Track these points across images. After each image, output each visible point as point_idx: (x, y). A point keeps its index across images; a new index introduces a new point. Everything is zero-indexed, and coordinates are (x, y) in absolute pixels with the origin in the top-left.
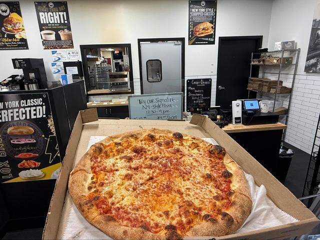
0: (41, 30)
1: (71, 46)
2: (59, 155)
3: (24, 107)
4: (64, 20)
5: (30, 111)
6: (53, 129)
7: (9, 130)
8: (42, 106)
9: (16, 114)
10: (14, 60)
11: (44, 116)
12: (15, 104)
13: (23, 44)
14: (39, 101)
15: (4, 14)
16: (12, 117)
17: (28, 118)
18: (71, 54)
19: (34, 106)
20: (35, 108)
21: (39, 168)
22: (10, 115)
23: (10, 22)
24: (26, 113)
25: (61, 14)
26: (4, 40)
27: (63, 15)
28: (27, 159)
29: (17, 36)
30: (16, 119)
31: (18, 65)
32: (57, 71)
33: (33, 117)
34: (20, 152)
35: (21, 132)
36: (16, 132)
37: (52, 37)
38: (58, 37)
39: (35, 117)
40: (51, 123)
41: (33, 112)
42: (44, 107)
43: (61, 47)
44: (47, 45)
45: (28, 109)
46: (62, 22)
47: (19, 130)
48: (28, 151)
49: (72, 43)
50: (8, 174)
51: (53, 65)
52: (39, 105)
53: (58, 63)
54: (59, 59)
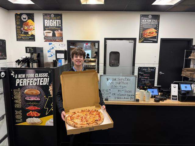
0: (44, 30)
1: (62, 40)
2: (52, 110)
3: (37, 78)
4: (59, 25)
5: (40, 80)
6: (51, 92)
7: (26, 91)
8: (47, 78)
9: (31, 82)
10: (26, 48)
11: (48, 84)
12: (32, 75)
13: (32, 38)
14: (46, 75)
15: (24, 20)
16: (29, 83)
17: (38, 84)
18: (61, 45)
19: (43, 77)
20: (43, 79)
21: (39, 117)
22: (28, 82)
23: (27, 25)
24: (37, 82)
25: (58, 21)
26: (22, 35)
27: (59, 22)
28: (32, 111)
29: (30, 33)
30: (31, 84)
31: (28, 51)
32: (50, 55)
33: (41, 84)
34: (29, 105)
35: (32, 93)
36: (29, 92)
37: (51, 35)
38: (54, 35)
39: (42, 84)
40: (51, 88)
41: (41, 81)
42: (48, 78)
43: (55, 41)
44: (47, 39)
45: (38, 79)
46: (58, 26)
47: (31, 91)
48: (34, 105)
49: (62, 39)
50: (20, 120)
51: (49, 51)
52: (46, 77)
53: (52, 50)
54: (53, 48)
